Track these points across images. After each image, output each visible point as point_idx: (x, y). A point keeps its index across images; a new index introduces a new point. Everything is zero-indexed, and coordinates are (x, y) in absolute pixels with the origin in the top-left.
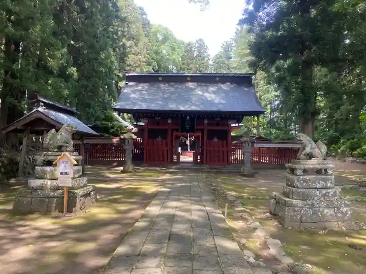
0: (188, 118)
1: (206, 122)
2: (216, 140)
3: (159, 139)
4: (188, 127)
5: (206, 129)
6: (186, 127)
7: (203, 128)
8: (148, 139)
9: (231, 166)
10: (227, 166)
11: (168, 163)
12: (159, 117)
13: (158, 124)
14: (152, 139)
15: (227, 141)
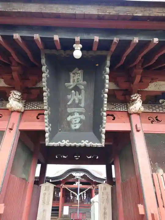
4: (76, 120)
5: (138, 131)
6: (69, 119)
7: (130, 130)
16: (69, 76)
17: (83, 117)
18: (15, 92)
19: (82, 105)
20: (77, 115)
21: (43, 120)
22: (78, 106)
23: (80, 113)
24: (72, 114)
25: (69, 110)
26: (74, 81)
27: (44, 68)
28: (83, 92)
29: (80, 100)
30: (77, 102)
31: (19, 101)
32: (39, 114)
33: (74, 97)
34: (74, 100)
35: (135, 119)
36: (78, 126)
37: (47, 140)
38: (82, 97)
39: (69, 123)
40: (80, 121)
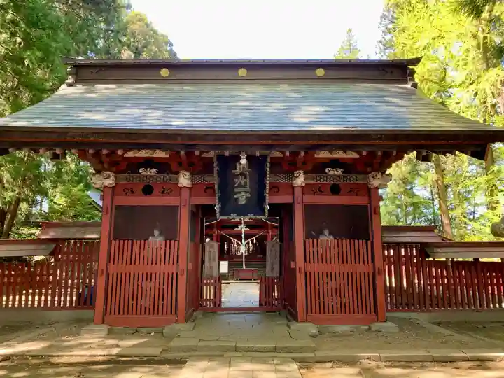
0: (244, 161)
1: (300, 180)
2: (327, 239)
3: (157, 240)
4: (242, 197)
5: (298, 203)
6: (236, 196)
7: (291, 202)
8: (113, 242)
9: (389, 324)
10: (376, 326)
11: (177, 322)
12: (154, 171)
13: (148, 190)
14: (128, 240)
15: (369, 242)
16: (236, 165)
17: (248, 195)
18: (185, 173)
19: (248, 186)
20: (243, 194)
21: (214, 195)
22: (244, 187)
23: (246, 192)
24: (239, 193)
25: (236, 190)
26: (240, 169)
27: (215, 164)
28: (248, 177)
29: (246, 183)
30: (243, 183)
31: (189, 179)
32: (207, 188)
33: (241, 180)
34: (241, 183)
35: (298, 192)
36: (244, 202)
37: (218, 214)
38: (248, 180)
39: (237, 199)
40: (247, 198)
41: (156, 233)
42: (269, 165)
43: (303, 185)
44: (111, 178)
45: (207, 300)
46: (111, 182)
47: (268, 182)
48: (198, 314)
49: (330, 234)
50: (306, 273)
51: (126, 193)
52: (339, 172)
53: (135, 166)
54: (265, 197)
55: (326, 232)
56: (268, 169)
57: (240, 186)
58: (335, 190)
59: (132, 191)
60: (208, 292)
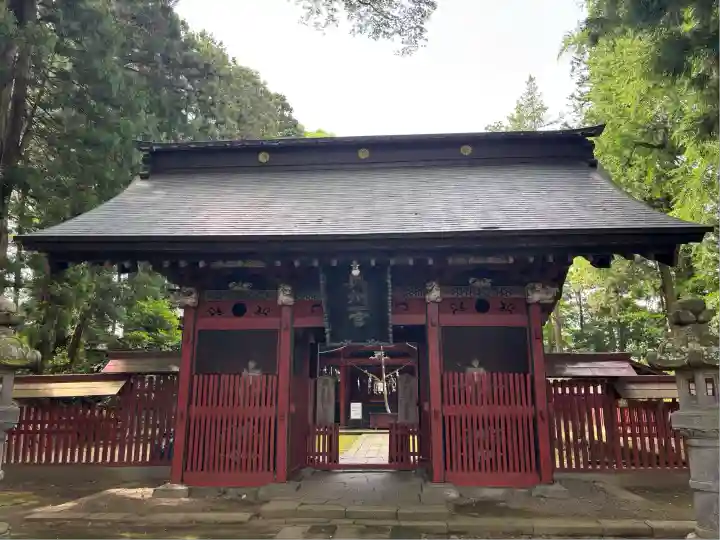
0: (356, 272)
1: (435, 294)
2: (476, 371)
3: (252, 374)
4: (358, 317)
5: (433, 325)
6: (351, 316)
7: (424, 323)
8: (196, 377)
9: (556, 487)
10: (539, 489)
11: (276, 481)
12: (245, 285)
13: (239, 310)
14: (214, 374)
15: (528, 376)
16: (348, 278)
17: (367, 315)
18: (286, 287)
19: (366, 303)
20: (360, 314)
21: (321, 314)
22: (360, 304)
23: (364, 312)
24: (354, 312)
25: (351, 309)
26: (353, 282)
28: (365, 291)
29: (362, 300)
30: (358, 300)
31: (290, 295)
32: (314, 306)
33: (355, 296)
34: (355, 299)
35: (433, 310)
36: (361, 324)
37: (328, 340)
38: (364, 296)
39: (352, 321)
40: (365, 319)
41: (252, 364)
42: (389, 276)
43: (439, 300)
44: (193, 296)
45: (319, 454)
46: (194, 301)
47: (390, 298)
48: (307, 471)
49: (480, 365)
50: (444, 418)
51: (213, 314)
52: (487, 282)
53: (223, 280)
54: (388, 317)
55: (476, 363)
56: (389, 281)
57: (356, 304)
58: (482, 307)
59: (219, 311)
60: (320, 443)
